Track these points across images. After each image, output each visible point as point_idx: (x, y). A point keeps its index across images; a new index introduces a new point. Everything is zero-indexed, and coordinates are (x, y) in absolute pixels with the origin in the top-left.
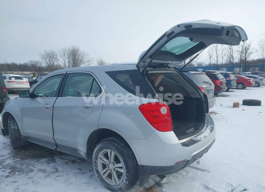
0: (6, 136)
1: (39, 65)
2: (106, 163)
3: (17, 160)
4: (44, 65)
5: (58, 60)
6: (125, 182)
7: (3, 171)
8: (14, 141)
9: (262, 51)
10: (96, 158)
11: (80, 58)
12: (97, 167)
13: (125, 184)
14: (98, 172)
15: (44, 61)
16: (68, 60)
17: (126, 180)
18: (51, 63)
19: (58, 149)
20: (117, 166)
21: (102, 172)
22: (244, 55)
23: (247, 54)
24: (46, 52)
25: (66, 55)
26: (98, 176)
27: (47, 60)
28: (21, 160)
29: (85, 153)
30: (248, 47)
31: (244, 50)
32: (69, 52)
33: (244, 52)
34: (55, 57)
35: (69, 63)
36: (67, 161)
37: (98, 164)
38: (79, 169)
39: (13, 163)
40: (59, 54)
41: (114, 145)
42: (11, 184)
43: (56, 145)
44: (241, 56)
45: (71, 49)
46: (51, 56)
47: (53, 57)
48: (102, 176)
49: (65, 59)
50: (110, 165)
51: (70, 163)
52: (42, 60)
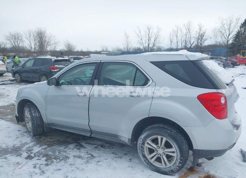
0: (20, 123)
1: (3, 46)
2: (154, 148)
3: (44, 147)
4: (8, 46)
5: (23, 41)
6: (179, 165)
7: (38, 159)
8: (36, 128)
9: (215, 38)
10: (143, 143)
11: (47, 40)
12: (144, 152)
13: (177, 166)
14: (144, 156)
15: (8, 42)
16: (34, 42)
17: (180, 163)
18: (16, 44)
19: (93, 136)
20: (169, 151)
21: (149, 157)
22: (200, 41)
23: (202, 41)
24: (10, 33)
25: (32, 37)
26: (145, 160)
27: (12, 41)
28: (48, 147)
29: (129, 139)
30: (203, 34)
31: (200, 37)
32: (35, 34)
33: (200, 39)
34: (20, 38)
35: (35, 45)
36: (96, 146)
37: (145, 149)
38: (113, 153)
39: (43, 151)
40: (24, 36)
41: (167, 132)
42: (56, 172)
43: (91, 131)
44: (197, 42)
45: (37, 30)
46: (16, 37)
47: (18, 39)
48: (149, 160)
49: (31, 41)
50: (159, 150)
51: (100, 147)
52: (7, 41)
